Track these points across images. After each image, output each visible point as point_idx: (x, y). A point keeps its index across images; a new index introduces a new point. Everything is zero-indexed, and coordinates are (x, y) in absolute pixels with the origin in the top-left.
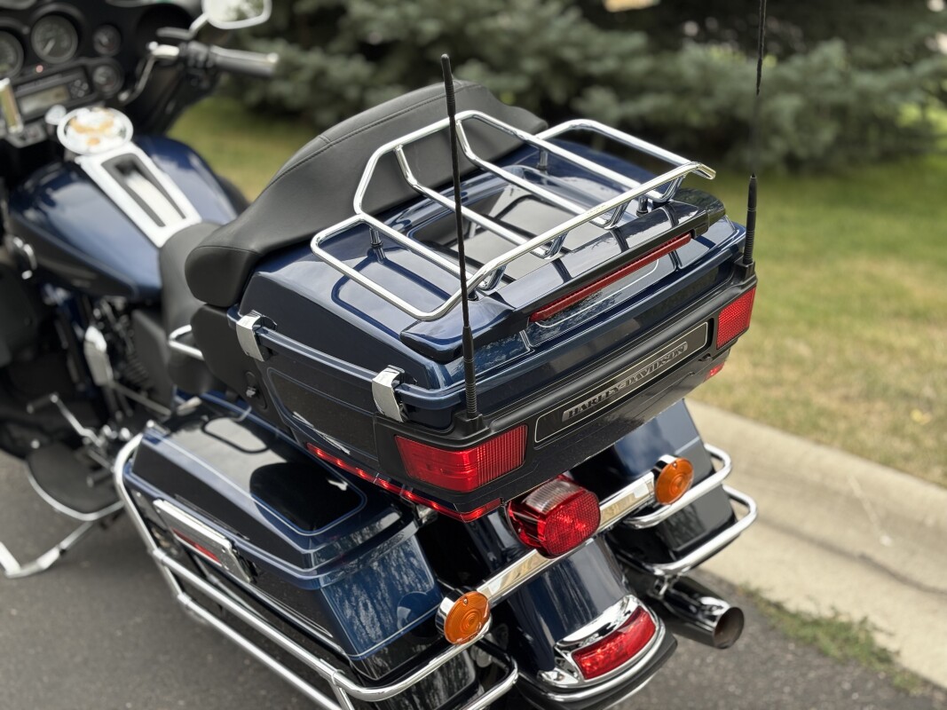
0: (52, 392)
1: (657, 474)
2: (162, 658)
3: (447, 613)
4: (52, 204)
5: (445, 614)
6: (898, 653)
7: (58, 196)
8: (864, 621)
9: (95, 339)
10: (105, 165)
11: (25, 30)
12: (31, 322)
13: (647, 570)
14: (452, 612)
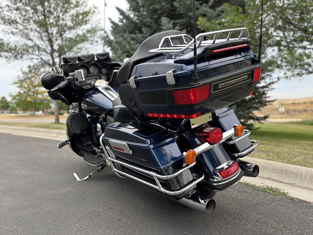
0: (90, 142)
1: (235, 129)
2: (110, 194)
3: (185, 155)
4: (92, 97)
5: (184, 156)
6: (287, 193)
7: (93, 95)
8: (276, 188)
9: (99, 125)
10: (102, 88)
11: (88, 66)
12: (86, 125)
13: (233, 155)
14: (186, 155)
